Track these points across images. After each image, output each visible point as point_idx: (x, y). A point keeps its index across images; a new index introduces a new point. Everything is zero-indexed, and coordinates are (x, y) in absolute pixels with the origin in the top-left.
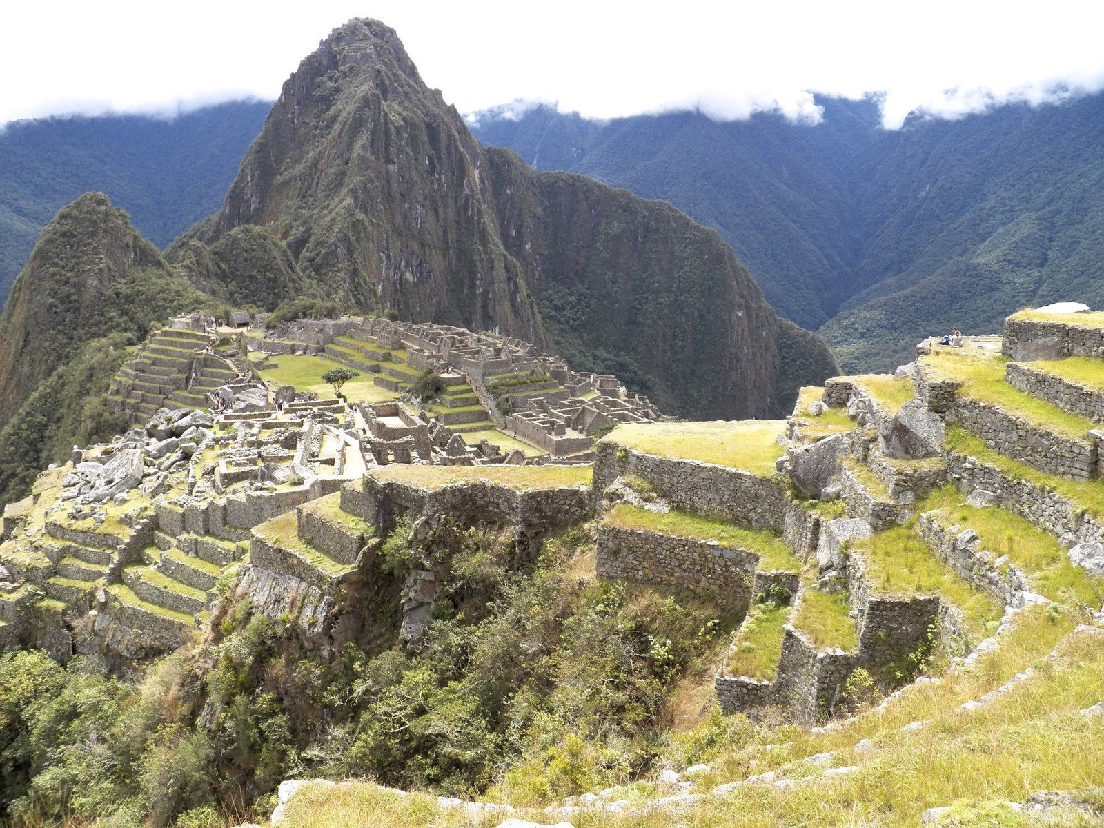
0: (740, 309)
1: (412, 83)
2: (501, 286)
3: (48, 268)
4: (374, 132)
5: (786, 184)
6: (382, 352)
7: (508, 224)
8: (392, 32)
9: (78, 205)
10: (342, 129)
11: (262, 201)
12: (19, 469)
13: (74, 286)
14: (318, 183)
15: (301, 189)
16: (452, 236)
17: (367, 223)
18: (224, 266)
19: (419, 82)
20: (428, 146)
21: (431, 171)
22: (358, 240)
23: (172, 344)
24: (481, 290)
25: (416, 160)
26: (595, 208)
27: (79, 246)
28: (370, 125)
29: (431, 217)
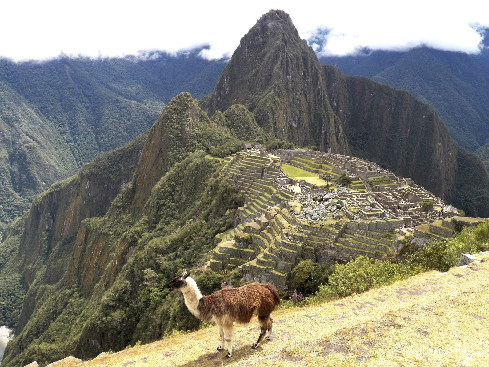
0: (440, 142)
1: (296, 38)
2: (332, 130)
3: (169, 123)
4: (282, 62)
5: (460, 78)
6: (318, 165)
7: (333, 100)
8: (288, 15)
9: (179, 97)
10: (268, 61)
11: (231, 90)
12: (167, 202)
13: (180, 130)
14: (257, 83)
15: (249, 85)
16: (312, 107)
17: (279, 102)
18: (229, 122)
19: (298, 38)
20: (303, 67)
21: (304, 79)
22: (276, 110)
23: (253, 161)
24: (324, 131)
25: (299, 73)
26: (372, 93)
27: (181, 114)
28: (280, 59)
29: (303, 99)
